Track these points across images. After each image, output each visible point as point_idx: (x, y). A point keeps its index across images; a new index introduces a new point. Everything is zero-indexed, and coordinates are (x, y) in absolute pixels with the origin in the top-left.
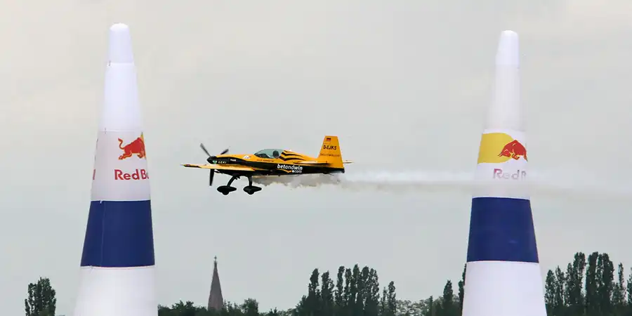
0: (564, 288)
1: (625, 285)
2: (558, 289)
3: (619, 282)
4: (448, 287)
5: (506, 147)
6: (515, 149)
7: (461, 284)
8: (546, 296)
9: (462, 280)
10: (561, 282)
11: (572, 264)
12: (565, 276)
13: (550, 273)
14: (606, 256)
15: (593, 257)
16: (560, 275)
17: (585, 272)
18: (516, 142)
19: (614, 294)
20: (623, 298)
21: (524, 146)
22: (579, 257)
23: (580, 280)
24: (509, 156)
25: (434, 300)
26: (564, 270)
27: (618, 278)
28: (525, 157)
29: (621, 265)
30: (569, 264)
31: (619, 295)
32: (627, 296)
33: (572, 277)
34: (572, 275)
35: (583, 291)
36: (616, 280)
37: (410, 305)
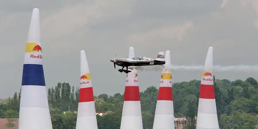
0: (54, 94)
1: (75, 93)
2: (52, 95)
3: (72, 92)
4: (16, 95)
5: (35, 47)
6: (38, 48)
7: (20, 94)
8: (48, 97)
9: (20, 92)
10: (53, 92)
11: (57, 86)
12: (54, 90)
13: (49, 89)
14: (68, 84)
15: (64, 84)
16: (53, 90)
17: (61, 89)
18: (38, 45)
19: (71, 97)
20: (74, 98)
21: (41, 47)
22: (59, 85)
23: (60, 91)
24: (36, 50)
25: (10, 98)
26: (54, 88)
27: (72, 91)
28: (41, 51)
29: (73, 87)
30: (56, 86)
31: (72, 97)
32: (75, 97)
33: (57, 91)
34: (57, 90)
35: (61, 95)
36: (71, 92)
37: (3, 100)
